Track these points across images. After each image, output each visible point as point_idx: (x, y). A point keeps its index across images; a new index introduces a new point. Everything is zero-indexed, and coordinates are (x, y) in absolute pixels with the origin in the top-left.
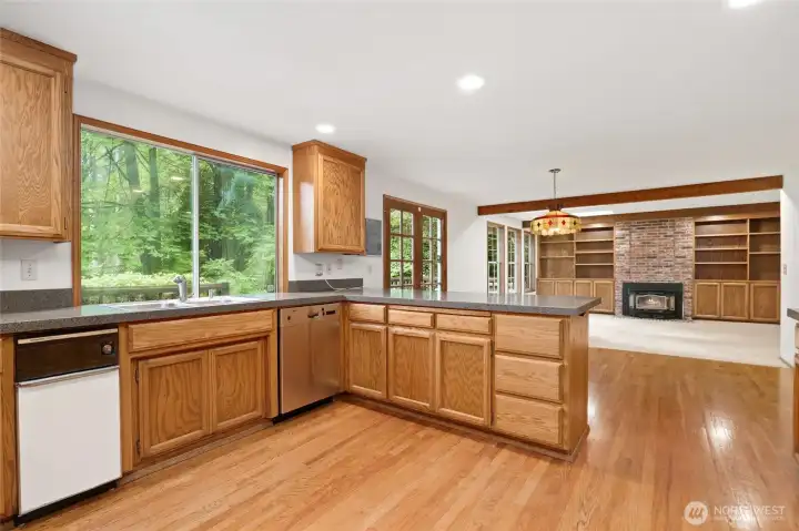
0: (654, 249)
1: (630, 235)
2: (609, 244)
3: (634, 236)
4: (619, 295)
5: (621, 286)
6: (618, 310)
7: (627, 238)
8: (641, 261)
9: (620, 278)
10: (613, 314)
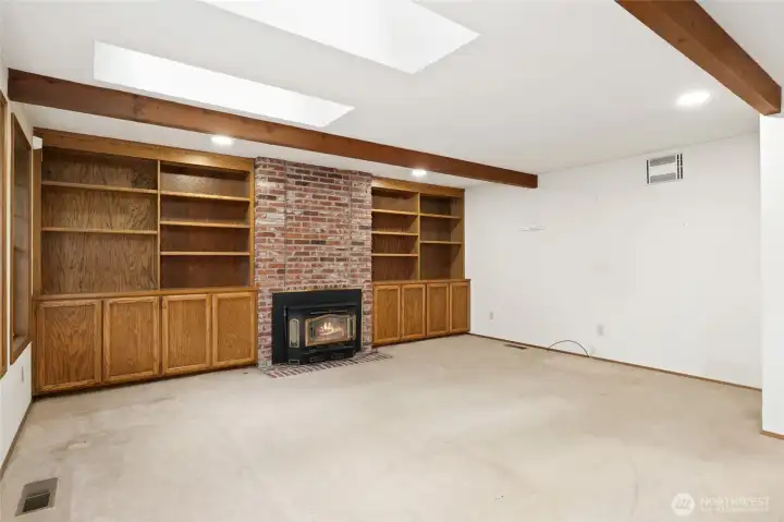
0: (324, 226)
1: (285, 194)
2: (240, 209)
3: (292, 196)
4: (265, 319)
5: (269, 301)
6: (264, 356)
7: (281, 199)
8: (302, 247)
9: (266, 284)
10: (254, 364)
